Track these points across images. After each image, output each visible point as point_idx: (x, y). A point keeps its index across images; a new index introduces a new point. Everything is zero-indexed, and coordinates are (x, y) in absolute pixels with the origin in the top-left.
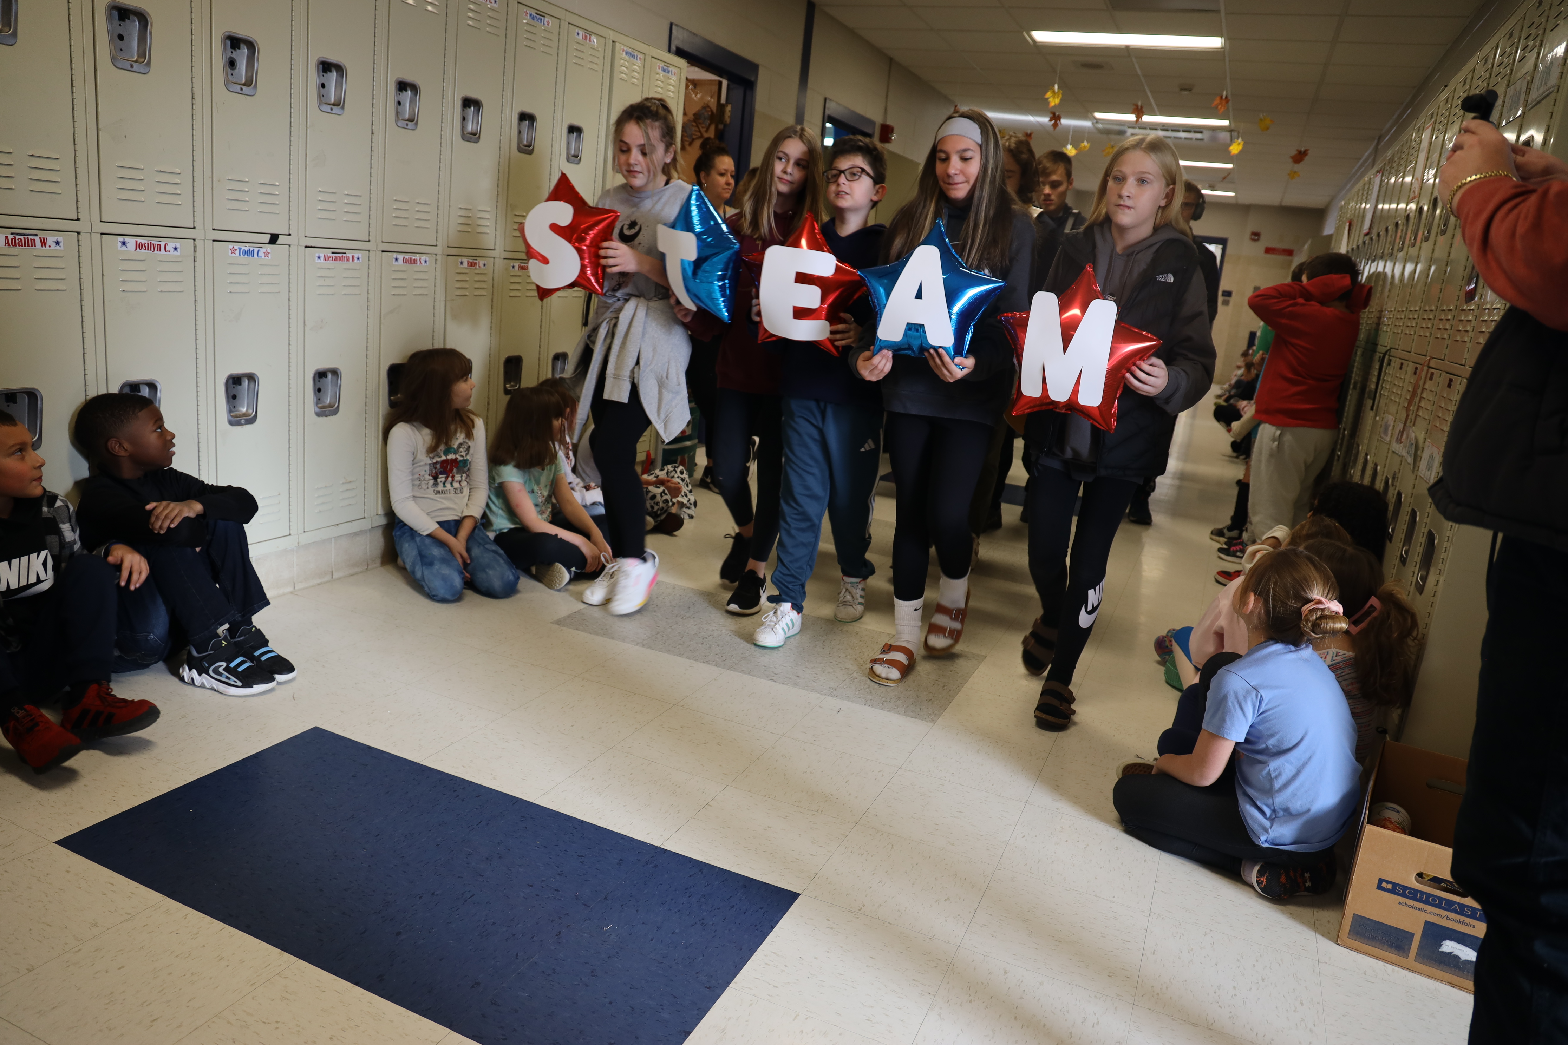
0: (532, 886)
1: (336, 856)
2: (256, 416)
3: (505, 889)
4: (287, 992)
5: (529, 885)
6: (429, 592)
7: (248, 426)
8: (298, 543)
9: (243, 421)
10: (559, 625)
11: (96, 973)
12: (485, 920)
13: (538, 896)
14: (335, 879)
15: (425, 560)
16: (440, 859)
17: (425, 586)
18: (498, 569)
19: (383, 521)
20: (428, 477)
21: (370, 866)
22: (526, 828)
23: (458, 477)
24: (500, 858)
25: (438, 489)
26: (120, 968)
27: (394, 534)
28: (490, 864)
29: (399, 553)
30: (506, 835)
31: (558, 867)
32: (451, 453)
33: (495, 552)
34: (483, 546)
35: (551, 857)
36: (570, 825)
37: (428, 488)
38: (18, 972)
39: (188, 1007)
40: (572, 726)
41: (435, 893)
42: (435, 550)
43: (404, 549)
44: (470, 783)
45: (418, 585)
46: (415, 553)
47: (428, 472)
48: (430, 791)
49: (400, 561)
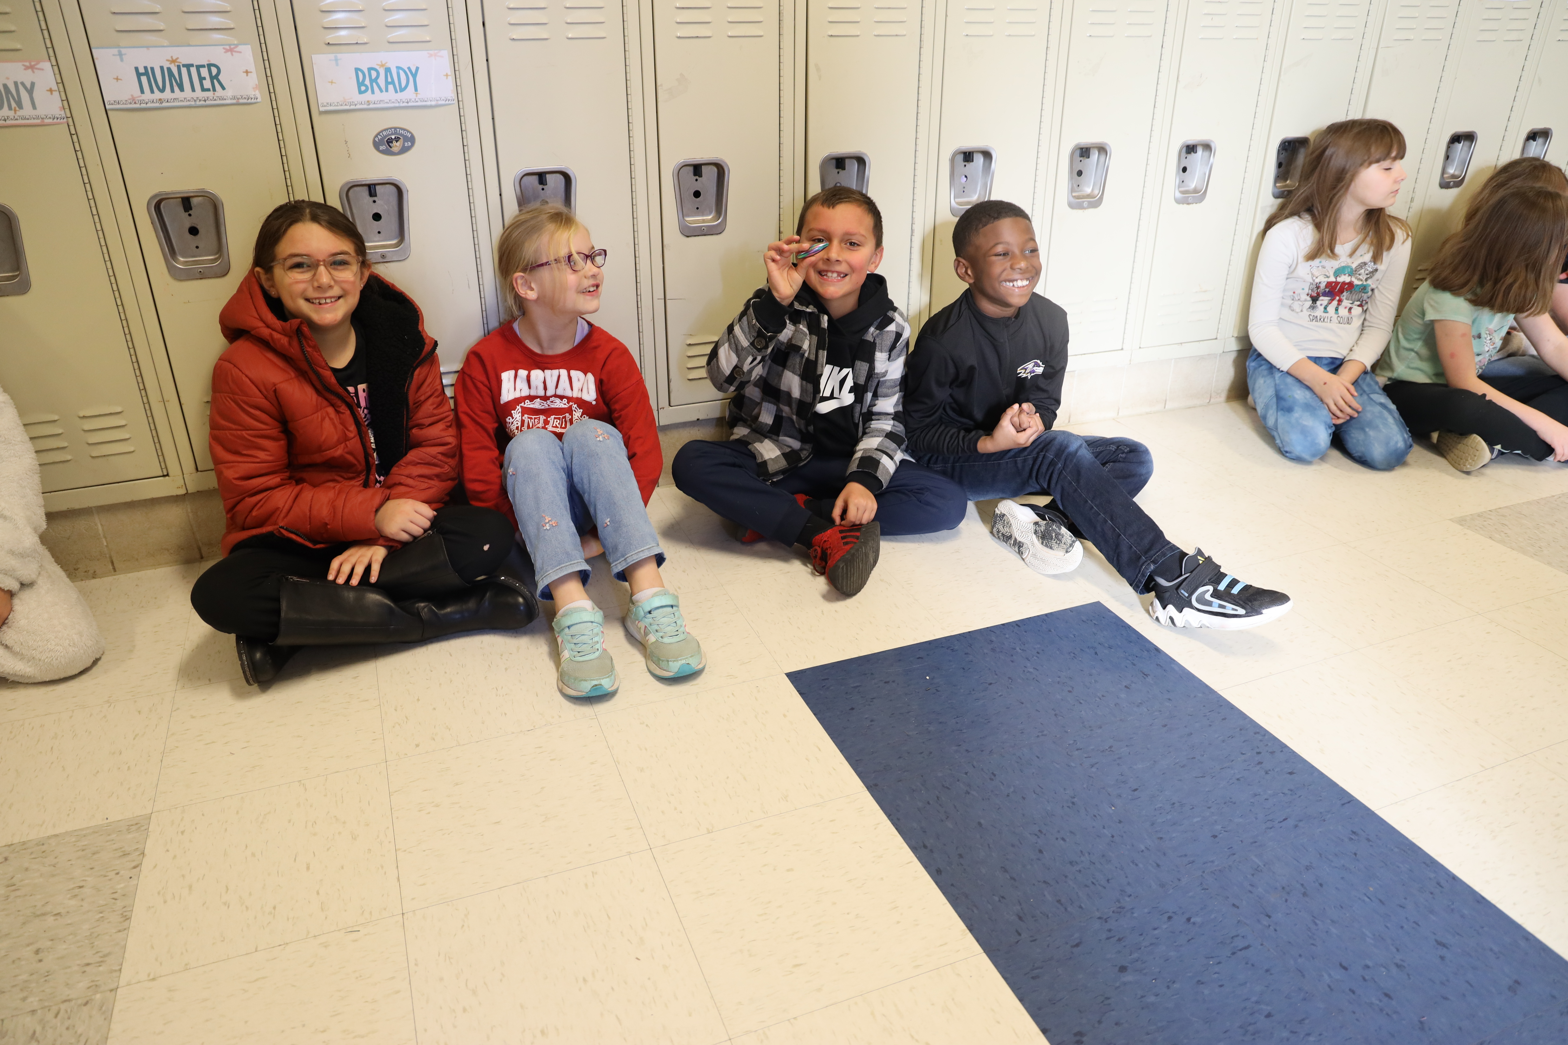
0: (1345, 969)
1: (1073, 803)
2: (1101, 198)
3: (1300, 956)
4: (953, 999)
5: (1341, 965)
6: (1281, 445)
7: (1091, 211)
8: (1130, 360)
9: (1085, 204)
10: (1461, 525)
11: (765, 865)
12: (1257, 1002)
13: (1353, 992)
14: (1063, 839)
15: (1282, 404)
16: (1212, 862)
17: (1277, 437)
18: (1384, 430)
19: (1233, 346)
20: (1304, 297)
21: (1113, 836)
22: (1355, 854)
23: (1346, 303)
24: (1305, 894)
25: (1316, 315)
26: (788, 870)
27: (1247, 364)
28: (1286, 901)
29: (1250, 390)
30: (1320, 855)
31: (1398, 950)
32: (1345, 275)
33: (1382, 405)
34: (1368, 395)
35: (1389, 925)
36: (1432, 875)
37: (1302, 311)
38: (698, 829)
39: (837, 964)
40: (1462, 696)
41: (1192, 920)
42: (1299, 392)
43: (1257, 386)
44: (1283, 747)
45: (1268, 435)
46: (1271, 392)
47: (1307, 291)
48: (1223, 741)
49: (1250, 398)
